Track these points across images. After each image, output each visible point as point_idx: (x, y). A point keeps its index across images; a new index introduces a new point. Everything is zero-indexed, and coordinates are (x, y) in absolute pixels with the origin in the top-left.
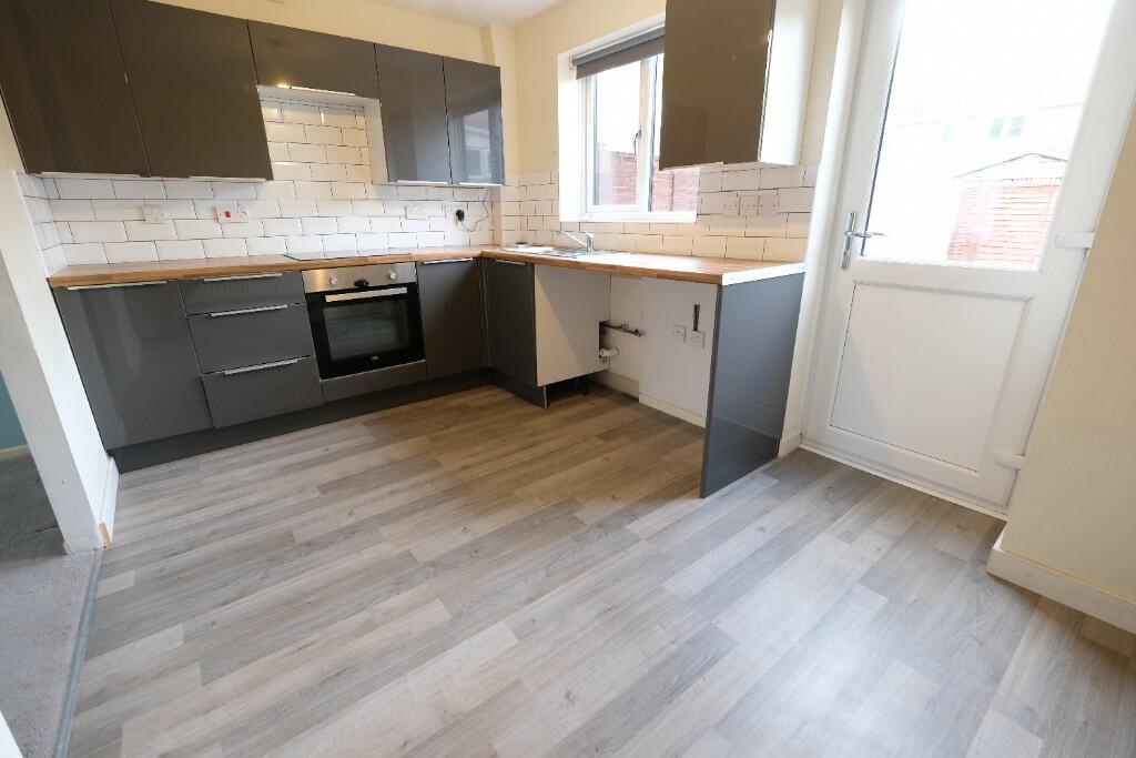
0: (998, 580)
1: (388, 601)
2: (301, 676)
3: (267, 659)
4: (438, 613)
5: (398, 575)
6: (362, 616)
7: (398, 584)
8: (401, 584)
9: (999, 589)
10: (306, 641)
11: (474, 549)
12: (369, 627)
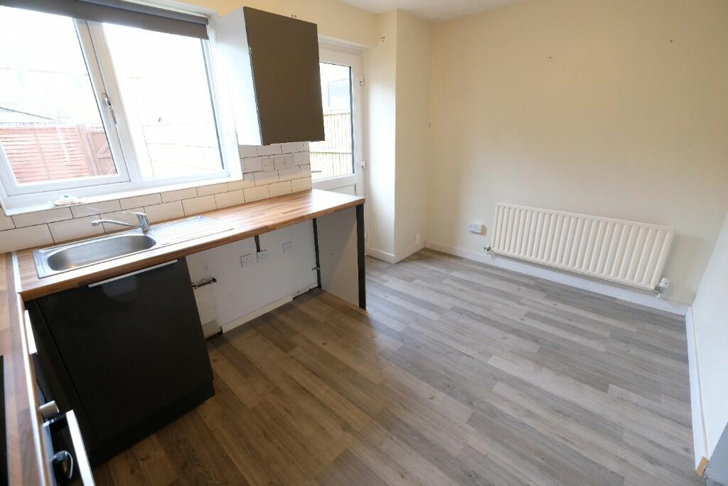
0: (398, 263)
1: (509, 413)
2: (576, 429)
3: (585, 454)
4: (500, 388)
5: (490, 418)
6: (528, 421)
7: (495, 415)
8: (494, 413)
9: (401, 264)
10: (560, 440)
11: (449, 388)
12: (529, 414)
